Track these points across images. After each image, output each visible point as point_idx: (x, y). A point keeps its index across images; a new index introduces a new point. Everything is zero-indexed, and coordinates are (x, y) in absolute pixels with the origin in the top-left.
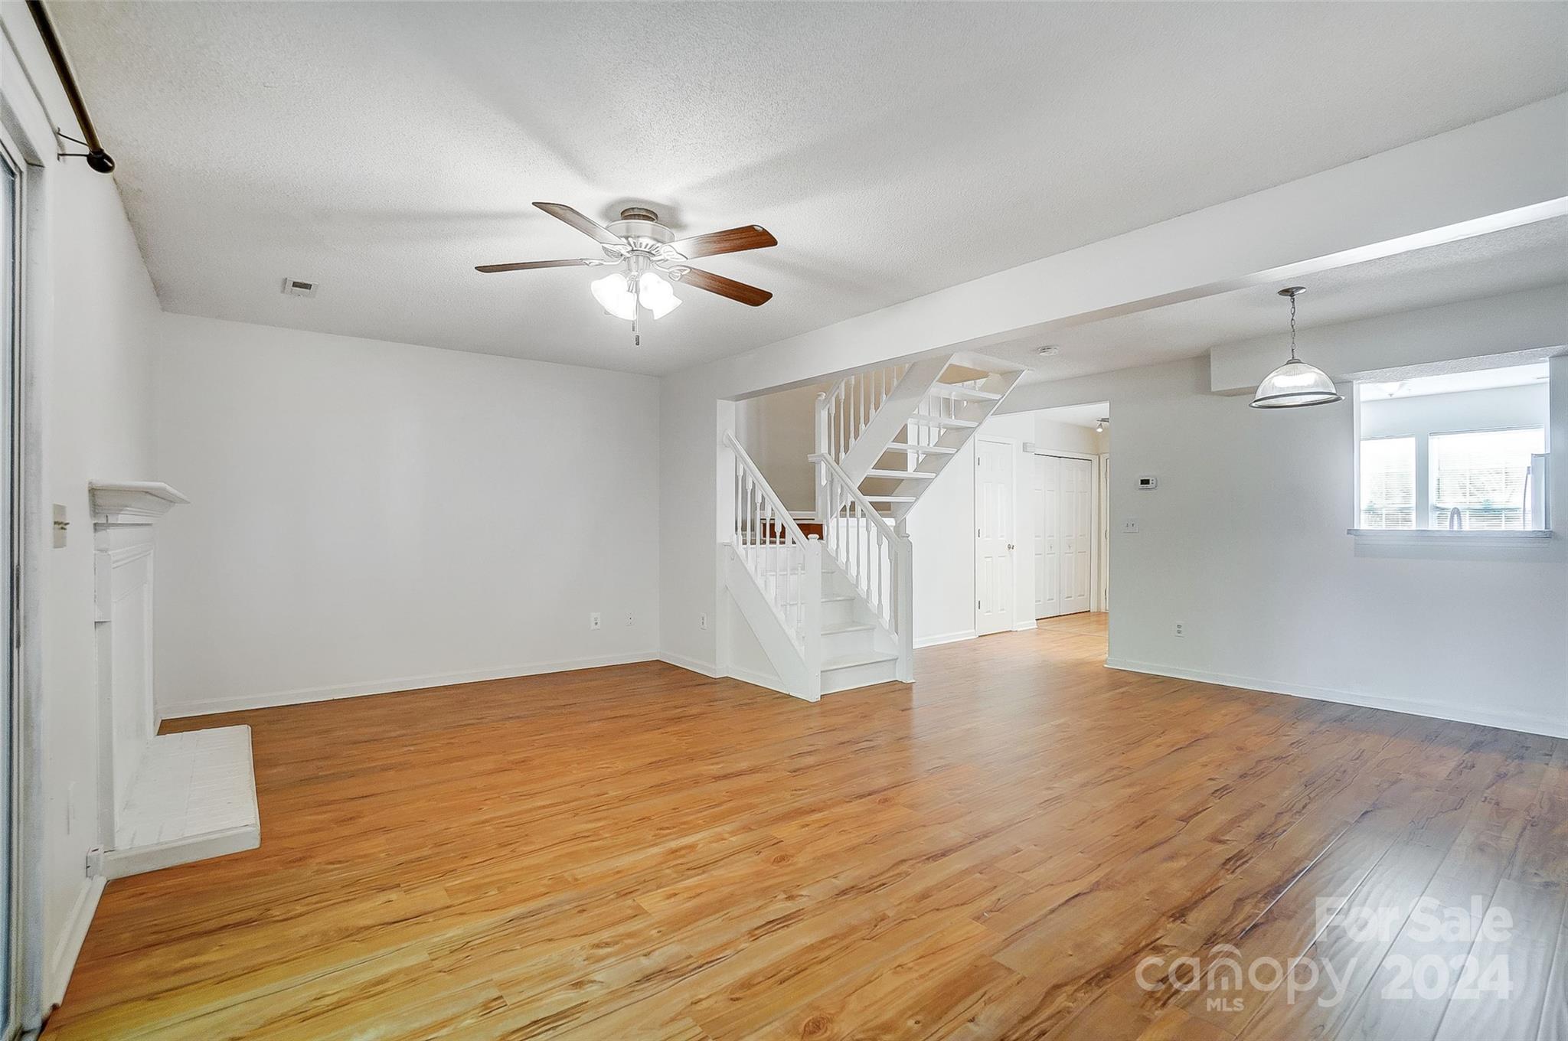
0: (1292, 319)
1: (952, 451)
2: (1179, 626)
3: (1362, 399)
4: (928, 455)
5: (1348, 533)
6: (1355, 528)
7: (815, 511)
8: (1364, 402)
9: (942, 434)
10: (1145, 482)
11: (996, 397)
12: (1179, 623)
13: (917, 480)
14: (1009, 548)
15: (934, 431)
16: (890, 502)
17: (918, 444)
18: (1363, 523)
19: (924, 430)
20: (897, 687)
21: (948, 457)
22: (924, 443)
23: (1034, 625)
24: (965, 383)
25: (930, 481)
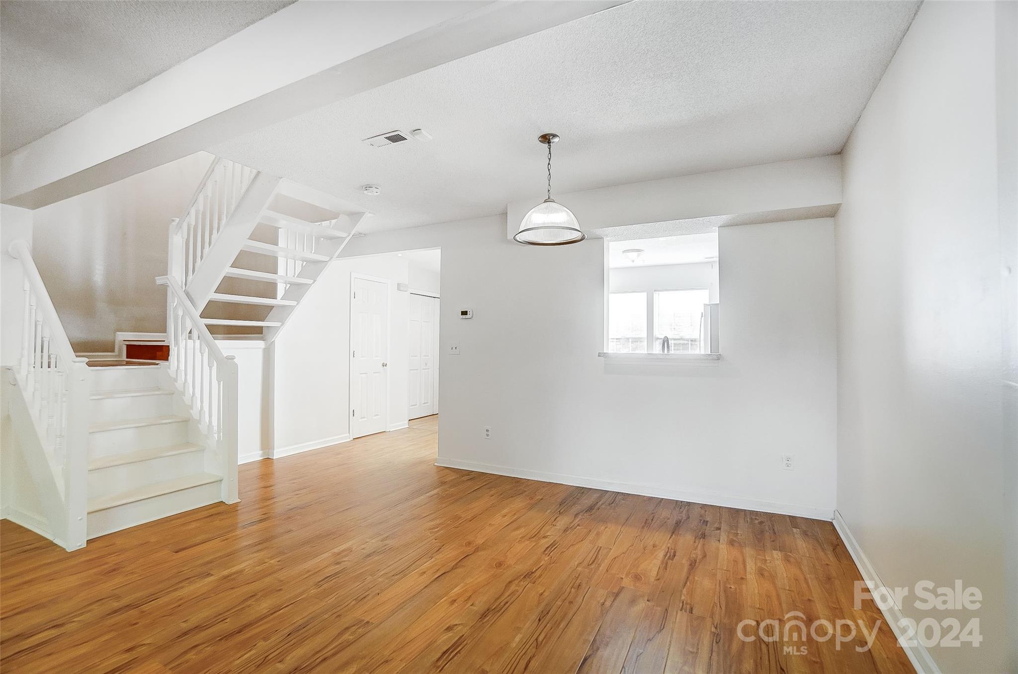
0: (549, 164)
1: (310, 281)
2: (487, 431)
3: (611, 266)
4: (292, 284)
5: (599, 356)
6: (605, 352)
7: (166, 333)
8: (611, 269)
9: (304, 265)
10: (464, 313)
11: (344, 235)
12: (488, 427)
13: (283, 306)
14: (383, 365)
15: (299, 264)
16: (262, 327)
17: (287, 275)
18: (611, 348)
19: (291, 262)
20: (221, 509)
21: (305, 287)
22: (290, 273)
23: (405, 424)
24: (323, 222)
25: (292, 308)
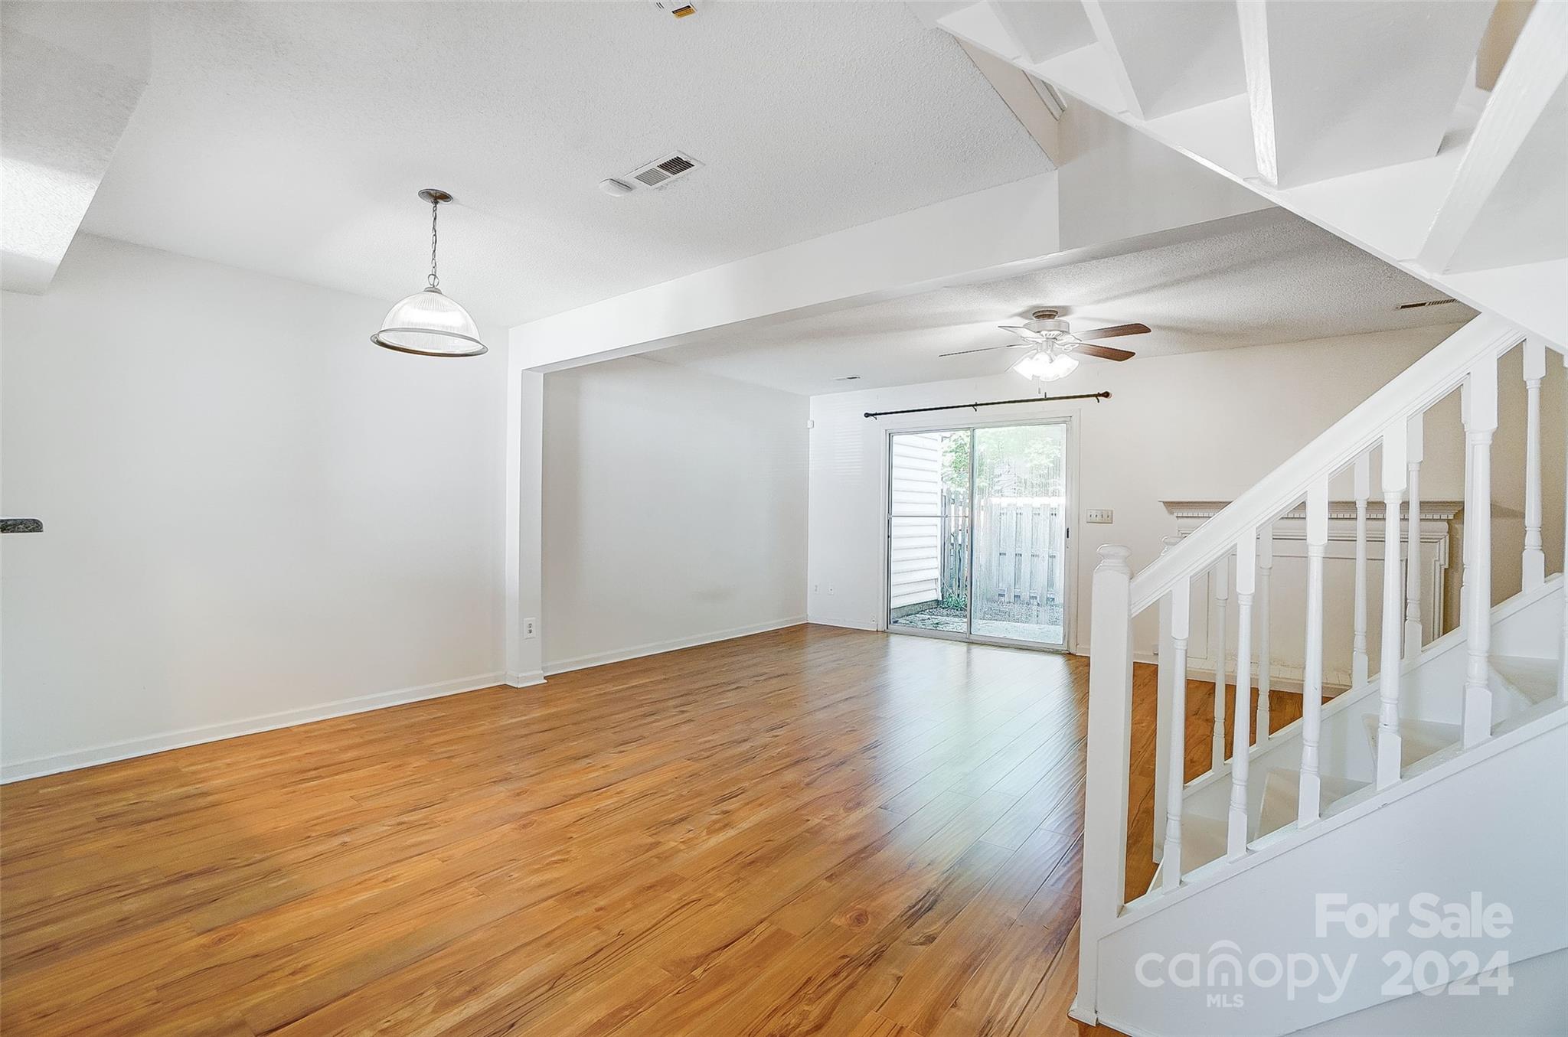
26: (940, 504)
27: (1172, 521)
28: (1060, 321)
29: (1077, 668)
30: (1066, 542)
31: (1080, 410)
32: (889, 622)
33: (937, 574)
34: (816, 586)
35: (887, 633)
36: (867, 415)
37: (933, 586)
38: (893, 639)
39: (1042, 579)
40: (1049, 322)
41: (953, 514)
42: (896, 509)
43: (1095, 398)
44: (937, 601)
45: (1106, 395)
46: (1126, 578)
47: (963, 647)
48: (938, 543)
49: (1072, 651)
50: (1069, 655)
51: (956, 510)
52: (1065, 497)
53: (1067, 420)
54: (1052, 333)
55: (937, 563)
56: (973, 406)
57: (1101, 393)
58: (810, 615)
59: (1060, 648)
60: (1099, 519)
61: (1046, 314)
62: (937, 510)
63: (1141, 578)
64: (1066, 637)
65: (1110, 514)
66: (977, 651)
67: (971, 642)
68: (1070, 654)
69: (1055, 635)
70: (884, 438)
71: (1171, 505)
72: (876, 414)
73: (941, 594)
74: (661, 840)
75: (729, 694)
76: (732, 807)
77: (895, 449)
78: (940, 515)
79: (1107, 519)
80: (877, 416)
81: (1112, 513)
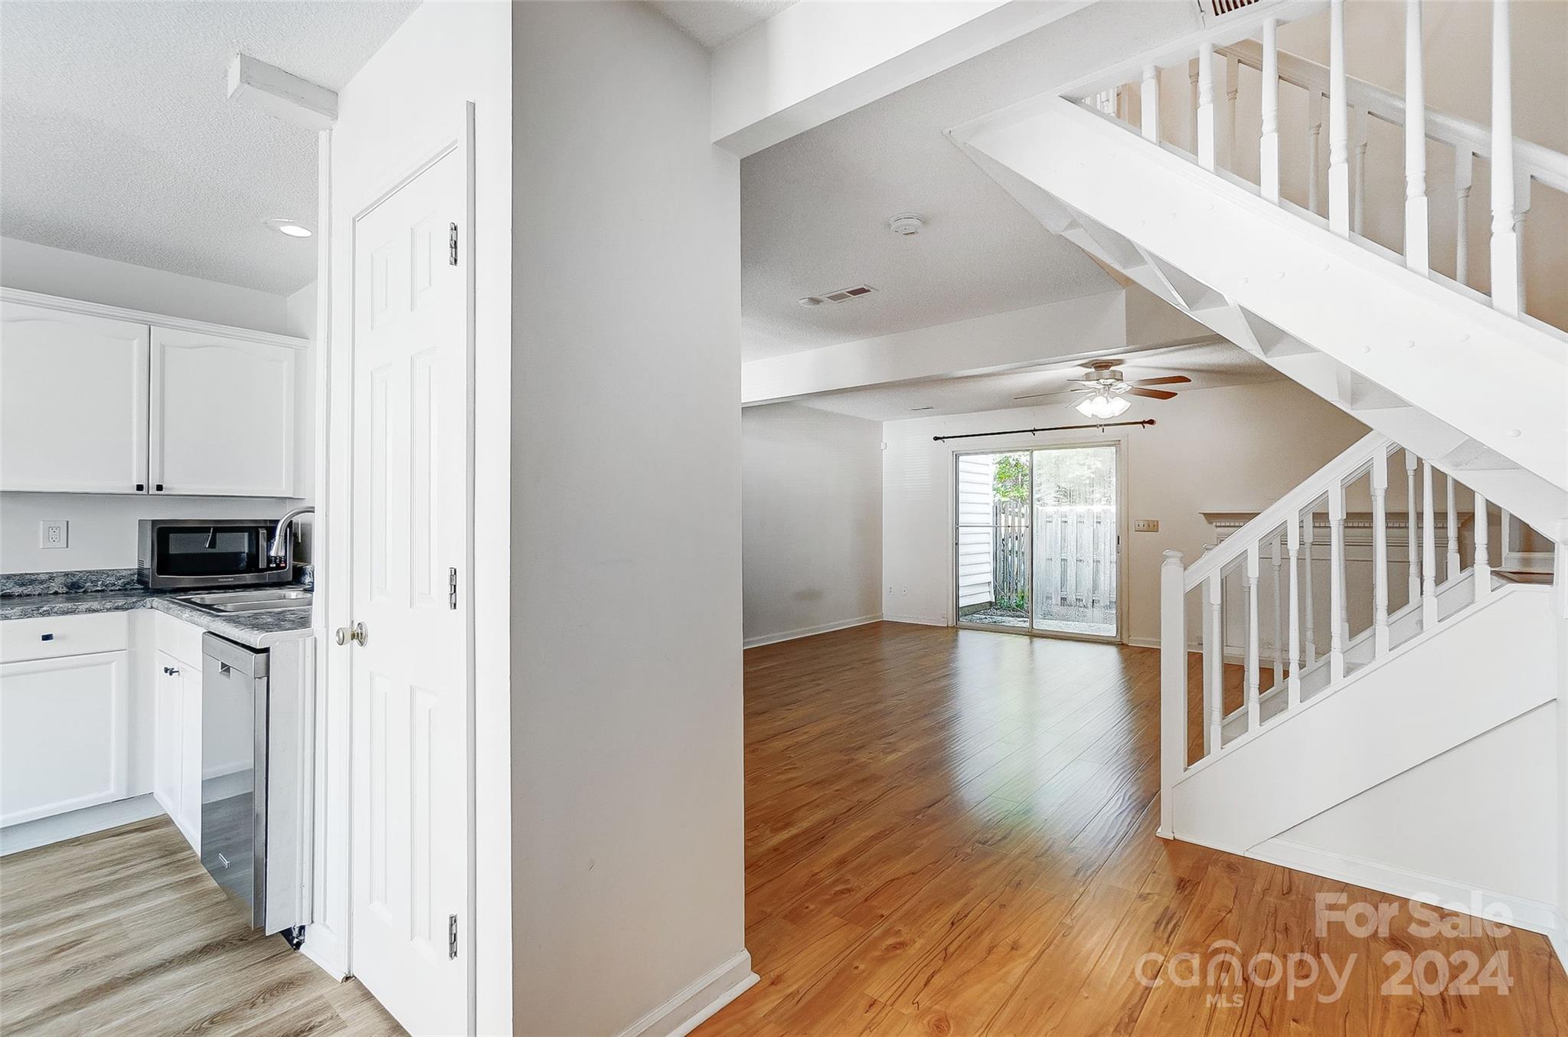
26: (992, 515)
27: (1213, 530)
28: (1114, 371)
29: (1131, 655)
30: (1117, 547)
31: (1128, 435)
32: (958, 619)
33: (990, 578)
34: (891, 588)
35: (956, 629)
36: (936, 439)
37: (987, 589)
38: (961, 633)
39: (1087, 583)
40: (1106, 372)
41: (1003, 524)
42: (962, 519)
43: (1141, 425)
44: (990, 603)
45: (1151, 422)
46: (1182, 569)
47: (1026, 640)
48: (990, 549)
49: (1125, 641)
50: (1121, 645)
51: (1020, 522)
52: (1115, 506)
53: (1116, 444)
54: (1109, 380)
55: (990, 568)
56: (1032, 431)
57: (1146, 420)
58: (884, 613)
59: (1113, 640)
60: (1145, 528)
61: (1101, 365)
62: (989, 519)
63: (1192, 568)
64: (1119, 630)
65: (1156, 524)
66: (1038, 642)
67: (1033, 635)
68: (1123, 644)
69: (1110, 630)
70: (950, 459)
71: (1210, 517)
72: (944, 438)
73: (994, 597)
74: (854, 757)
75: (847, 673)
76: (892, 741)
77: (961, 466)
78: (991, 525)
79: (1152, 527)
80: (945, 440)
81: (1158, 524)
